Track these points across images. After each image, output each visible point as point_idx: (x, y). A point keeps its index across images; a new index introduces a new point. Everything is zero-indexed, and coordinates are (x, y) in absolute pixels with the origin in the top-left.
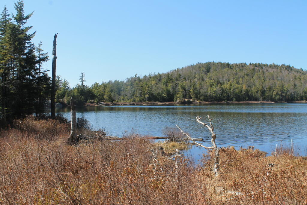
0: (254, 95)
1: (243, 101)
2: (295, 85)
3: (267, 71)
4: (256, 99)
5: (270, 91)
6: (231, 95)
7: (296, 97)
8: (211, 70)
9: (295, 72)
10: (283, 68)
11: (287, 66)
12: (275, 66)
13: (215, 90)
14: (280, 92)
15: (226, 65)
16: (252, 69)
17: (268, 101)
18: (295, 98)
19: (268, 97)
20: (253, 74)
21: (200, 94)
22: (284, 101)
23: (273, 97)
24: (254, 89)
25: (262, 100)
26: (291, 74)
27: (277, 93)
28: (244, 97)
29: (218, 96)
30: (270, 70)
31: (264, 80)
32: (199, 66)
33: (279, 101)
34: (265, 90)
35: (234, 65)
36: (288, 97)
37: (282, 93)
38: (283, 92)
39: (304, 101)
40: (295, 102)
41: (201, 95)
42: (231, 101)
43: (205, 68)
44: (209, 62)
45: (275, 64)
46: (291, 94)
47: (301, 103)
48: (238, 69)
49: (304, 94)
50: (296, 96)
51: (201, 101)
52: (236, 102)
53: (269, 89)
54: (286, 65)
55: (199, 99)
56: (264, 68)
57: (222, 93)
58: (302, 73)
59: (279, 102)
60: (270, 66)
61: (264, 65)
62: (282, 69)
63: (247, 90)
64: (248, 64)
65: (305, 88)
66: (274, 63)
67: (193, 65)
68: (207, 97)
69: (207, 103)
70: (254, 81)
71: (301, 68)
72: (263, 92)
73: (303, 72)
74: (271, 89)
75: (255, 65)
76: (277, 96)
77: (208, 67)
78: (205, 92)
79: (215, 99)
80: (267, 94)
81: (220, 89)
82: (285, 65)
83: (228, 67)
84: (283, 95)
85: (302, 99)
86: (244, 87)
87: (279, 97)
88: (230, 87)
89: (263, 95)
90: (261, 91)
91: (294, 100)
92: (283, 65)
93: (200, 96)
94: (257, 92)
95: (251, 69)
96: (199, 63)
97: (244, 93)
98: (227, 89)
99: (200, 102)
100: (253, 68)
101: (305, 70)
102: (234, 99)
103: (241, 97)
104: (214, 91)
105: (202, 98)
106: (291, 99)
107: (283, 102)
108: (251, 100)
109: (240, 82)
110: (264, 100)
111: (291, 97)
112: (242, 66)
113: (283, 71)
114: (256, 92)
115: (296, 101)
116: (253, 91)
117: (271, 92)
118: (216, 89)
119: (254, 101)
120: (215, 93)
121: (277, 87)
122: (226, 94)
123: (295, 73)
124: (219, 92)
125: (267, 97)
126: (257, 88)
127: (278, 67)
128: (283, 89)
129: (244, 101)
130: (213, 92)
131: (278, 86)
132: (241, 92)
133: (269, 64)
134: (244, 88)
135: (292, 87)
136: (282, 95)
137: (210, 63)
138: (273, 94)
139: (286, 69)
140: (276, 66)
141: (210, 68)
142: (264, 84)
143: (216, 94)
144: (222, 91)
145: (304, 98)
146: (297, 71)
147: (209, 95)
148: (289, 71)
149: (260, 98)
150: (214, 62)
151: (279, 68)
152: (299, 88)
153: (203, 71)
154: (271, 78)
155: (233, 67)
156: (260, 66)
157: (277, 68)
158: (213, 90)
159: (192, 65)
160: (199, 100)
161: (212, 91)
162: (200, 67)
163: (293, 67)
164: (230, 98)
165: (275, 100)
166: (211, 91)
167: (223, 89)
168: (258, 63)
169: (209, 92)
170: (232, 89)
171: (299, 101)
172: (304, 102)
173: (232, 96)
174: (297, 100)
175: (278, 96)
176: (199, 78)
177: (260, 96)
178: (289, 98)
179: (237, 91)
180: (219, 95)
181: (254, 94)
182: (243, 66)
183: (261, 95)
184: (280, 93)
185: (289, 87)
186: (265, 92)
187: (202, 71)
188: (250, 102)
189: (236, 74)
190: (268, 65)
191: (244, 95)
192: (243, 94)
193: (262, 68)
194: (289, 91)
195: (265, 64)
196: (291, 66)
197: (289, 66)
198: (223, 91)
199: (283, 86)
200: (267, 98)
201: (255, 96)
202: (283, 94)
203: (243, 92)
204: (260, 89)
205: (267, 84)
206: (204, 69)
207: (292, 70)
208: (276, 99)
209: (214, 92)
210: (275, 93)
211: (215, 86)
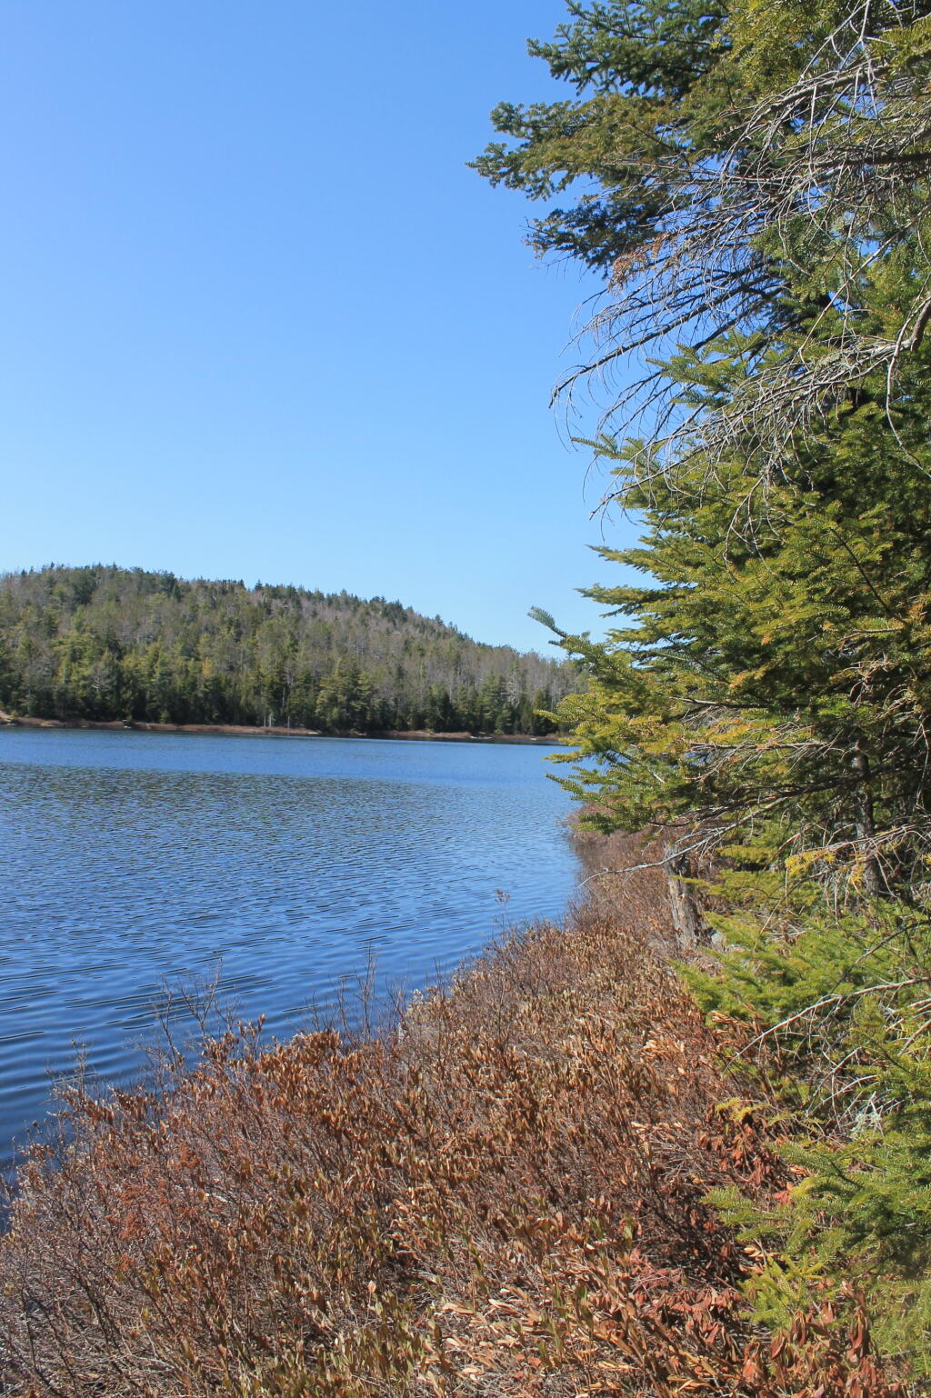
0: (242, 702)
1: (197, 723)
2: (401, 673)
3: (315, 614)
4: (252, 719)
5: (307, 689)
6: (152, 697)
7: (401, 717)
8: (96, 597)
9: (416, 626)
10: (376, 610)
11: (391, 605)
12: (347, 603)
13: (86, 673)
14: (344, 695)
15: (162, 583)
16: (259, 604)
17: (298, 727)
18: (398, 721)
19: (299, 713)
20: (256, 623)
21: (21, 688)
22: (358, 730)
23: (317, 711)
24: (246, 678)
25: (276, 724)
26: (398, 635)
27: (333, 700)
28: (202, 710)
29: (99, 697)
30: (328, 615)
31: (291, 649)
32: (52, 578)
33: (339, 729)
34: (286, 686)
35: (194, 587)
36: (372, 716)
37: (349, 700)
38: (354, 697)
39: (428, 733)
40: (395, 733)
41: (25, 692)
42: (149, 722)
43: (76, 588)
44: (97, 564)
45: (349, 593)
46: (384, 704)
47: (417, 738)
48: (202, 601)
49: (428, 707)
50: (399, 712)
51: (23, 715)
52: (171, 726)
53: (306, 682)
54: (389, 601)
55: (17, 706)
56: (305, 603)
57: (118, 688)
58: (439, 634)
59: (338, 731)
60: (332, 601)
61: (309, 596)
62: (372, 613)
63: (216, 681)
64: (250, 585)
65: (433, 686)
66: (344, 592)
67: (28, 571)
68: (52, 700)
69: (45, 723)
70: (252, 649)
71: (438, 617)
72: (279, 693)
73: (442, 629)
74: (311, 682)
75: (275, 592)
76: (331, 711)
77: (87, 583)
78: (42, 681)
79: (82, 710)
80: (294, 700)
81: (107, 672)
82: (383, 601)
83: (169, 591)
84: (354, 707)
85: (420, 725)
86: (208, 670)
87: (340, 714)
88: (152, 667)
89: (280, 705)
90: (271, 687)
91: (394, 727)
92: (376, 599)
93: (19, 696)
94: (258, 693)
95: (256, 605)
96: (53, 565)
97: (206, 693)
98: (137, 671)
99: (20, 719)
100: (262, 600)
101: (451, 623)
102: (164, 715)
103: (192, 708)
104: (84, 678)
105: (28, 702)
106: (381, 723)
107: (352, 731)
108: (230, 722)
109: (201, 649)
110: (280, 721)
111: (382, 715)
112: (224, 592)
113: (372, 623)
114: (252, 692)
115: (400, 730)
116: (243, 687)
117: (311, 694)
118: (93, 672)
119: (242, 724)
120: (84, 687)
121: (335, 676)
122: (133, 694)
123: (415, 633)
124: (101, 684)
125: (294, 712)
126: (260, 676)
127: (359, 605)
128: (356, 684)
129: (202, 722)
130: (79, 681)
131: (336, 672)
132: (194, 685)
133: (326, 591)
134: (206, 672)
135: (388, 680)
136: (349, 708)
137: (100, 568)
138: (318, 702)
139: (386, 614)
140: (352, 603)
141: (95, 587)
142: (288, 662)
143: (88, 689)
144: (114, 678)
145: (427, 721)
146: (423, 625)
147: (62, 694)
148: (395, 624)
149: (268, 714)
150: (115, 566)
151: (361, 610)
152: (415, 683)
153: (62, 596)
154: (323, 643)
155: (190, 590)
156: (293, 595)
157: (355, 610)
158: (78, 672)
159: (24, 573)
160: (14, 712)
161: (74, 678)
162: (52, 582)
163: (410, 609)
164: (147, 709)
165: (325, 722)
166: (69, 675)
167: (120, 674)
168: (286, 584)
169: (62, 681)
170: (157, 675)
171: (412, 733)
172: (428, 735)
173: (158, 703)
174: (405, 727)
175: (336, 710)
176: (38, 623)
177: (267, 706)
178: (373, 721)
179: (179, 681)
180: (104, 695)
181: (243, 698)
182: (227, 590)
183: (271, 703)
184: (341, 698)
185: (377, 677)
186: (288, 693)
187: (58, 598)
188: (227, 728)
189: (194, 618)
190: (325, 596)
191: (206, 698)
192: (200, 695)
193: (298, 603)
194: (377, 691)
195: (313, 591)
196: (405, 607)
197: (397, 607)
198: (121, 680)
199: (355, 675)
200: (293, 717)
201: (248, 704)
202: (353, 703)
203: (202, 688)
204: (267, 681)
205: (304, 660)
206: (70, 592)
207: (405, 619)
208: (328, 719)
209: (82, 683)
210: (323, 696)
211: (91, 659)
